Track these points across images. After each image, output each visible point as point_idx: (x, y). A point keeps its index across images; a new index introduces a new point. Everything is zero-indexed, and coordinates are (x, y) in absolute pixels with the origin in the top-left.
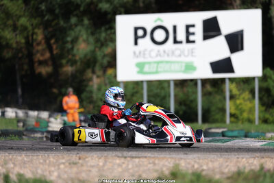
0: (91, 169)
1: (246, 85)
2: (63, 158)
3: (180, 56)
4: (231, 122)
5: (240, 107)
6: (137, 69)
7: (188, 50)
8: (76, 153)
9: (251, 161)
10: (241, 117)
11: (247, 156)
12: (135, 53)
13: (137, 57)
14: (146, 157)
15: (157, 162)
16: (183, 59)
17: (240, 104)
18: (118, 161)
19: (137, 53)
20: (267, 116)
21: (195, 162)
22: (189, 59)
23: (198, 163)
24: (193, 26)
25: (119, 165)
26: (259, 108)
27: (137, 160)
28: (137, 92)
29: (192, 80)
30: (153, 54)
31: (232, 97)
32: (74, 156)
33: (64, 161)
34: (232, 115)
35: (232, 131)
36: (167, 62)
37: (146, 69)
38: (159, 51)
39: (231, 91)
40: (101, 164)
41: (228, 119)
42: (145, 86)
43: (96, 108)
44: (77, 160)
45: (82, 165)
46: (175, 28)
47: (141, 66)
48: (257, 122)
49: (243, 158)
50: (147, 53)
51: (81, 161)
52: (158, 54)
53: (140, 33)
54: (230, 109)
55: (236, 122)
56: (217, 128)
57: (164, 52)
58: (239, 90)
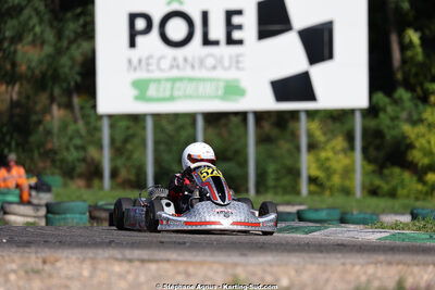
0: (69, 283)
1: (338, 125)
2: (13, 261)
3: (214, 68)
4: (311, 193)
5: (327, 164)
6: (134, 92)
7: (231, 58)
8: (33, 249)
9: (371, 270)
10: (328, 184)
11: (361, 261)
12: (130, 61)
13: (135, 69)
14: (168, 261)
15: (191, 269)
16: (220, 74)
17: (327, 159)
18: (117, 268)
19: (135, 62)
20: (377, 182)
21: (265, 271)
22: (232, 75)
23: (271, 274)
24: (239, 12)
25: (121, 277)
26: (363, 167)
27: (153, 267)
28: (133, 136)
29: (236, 114)
30: (165, 64)
31: (312, 147)
32: (33, 256)
33: (14, 266)
34: (312, 180)
35: (316, 210)
36: (191, 80)
37: (152, 91)
38: (175, 59)
39: (310, 135)
40: (86, 273)
41: (304, 188)
42: (149, 124)
43: (58, 164)
44: (40, 266)
45: (50, 276)
46: (205, 15)
47: (141, 87)
48: (358, 193)
49: (353, 265)
50: (153, 61)
51: (47, 267)
52: (174, 65)
53: (140, 24)
54: (308, 168)
55: (320, 193)
56: (288, 203)
57: (185, 60)
58: (325, 134)
